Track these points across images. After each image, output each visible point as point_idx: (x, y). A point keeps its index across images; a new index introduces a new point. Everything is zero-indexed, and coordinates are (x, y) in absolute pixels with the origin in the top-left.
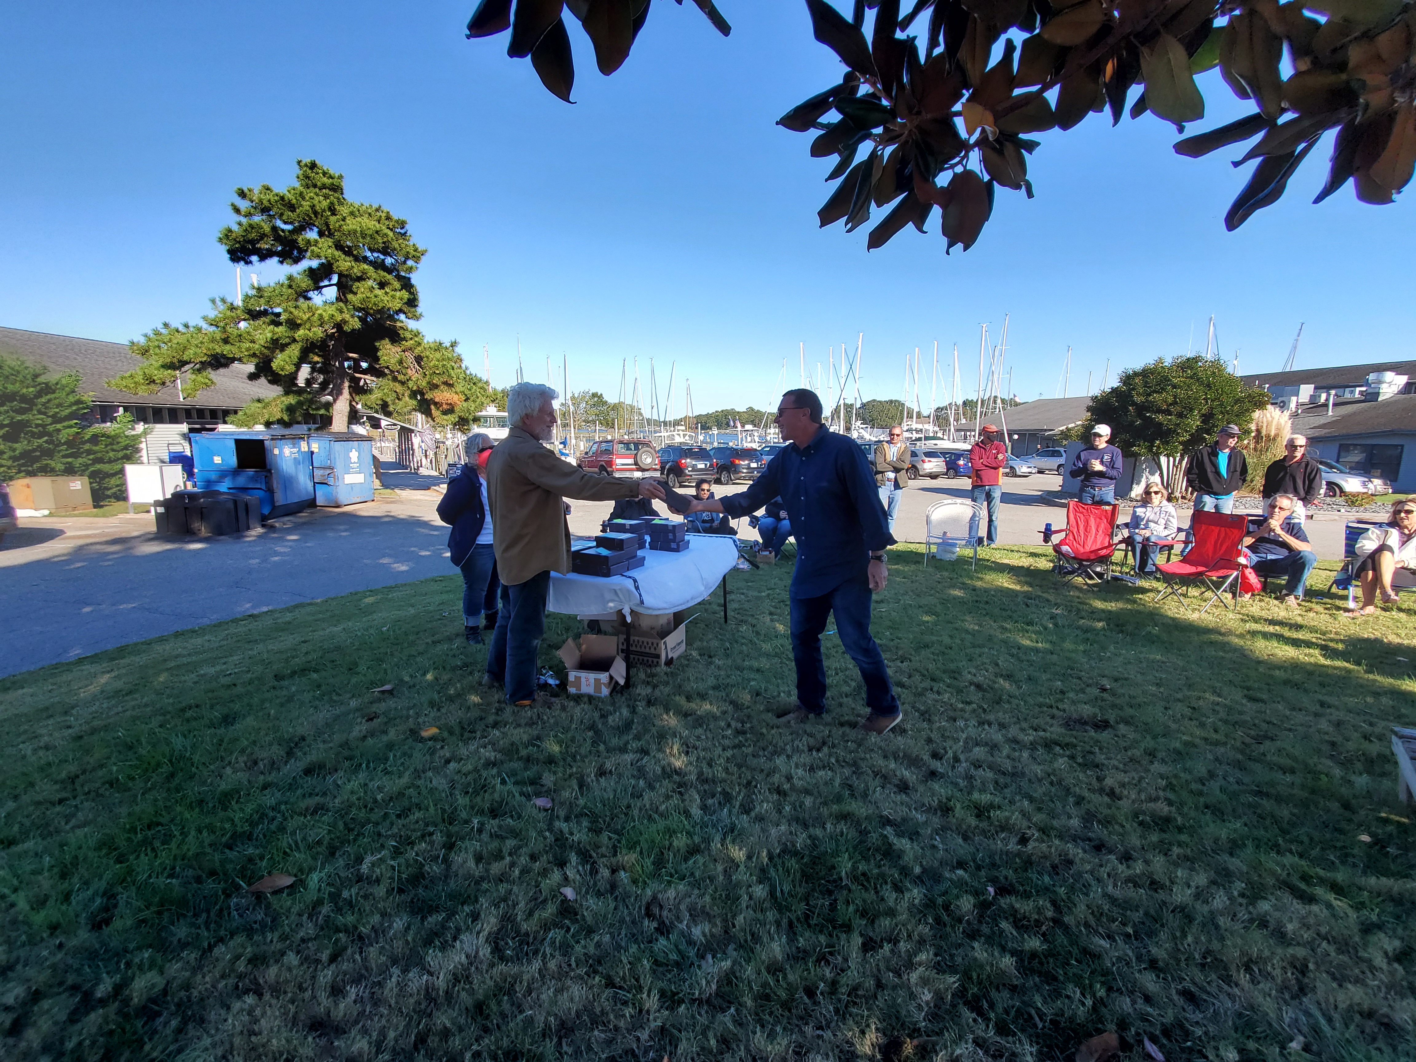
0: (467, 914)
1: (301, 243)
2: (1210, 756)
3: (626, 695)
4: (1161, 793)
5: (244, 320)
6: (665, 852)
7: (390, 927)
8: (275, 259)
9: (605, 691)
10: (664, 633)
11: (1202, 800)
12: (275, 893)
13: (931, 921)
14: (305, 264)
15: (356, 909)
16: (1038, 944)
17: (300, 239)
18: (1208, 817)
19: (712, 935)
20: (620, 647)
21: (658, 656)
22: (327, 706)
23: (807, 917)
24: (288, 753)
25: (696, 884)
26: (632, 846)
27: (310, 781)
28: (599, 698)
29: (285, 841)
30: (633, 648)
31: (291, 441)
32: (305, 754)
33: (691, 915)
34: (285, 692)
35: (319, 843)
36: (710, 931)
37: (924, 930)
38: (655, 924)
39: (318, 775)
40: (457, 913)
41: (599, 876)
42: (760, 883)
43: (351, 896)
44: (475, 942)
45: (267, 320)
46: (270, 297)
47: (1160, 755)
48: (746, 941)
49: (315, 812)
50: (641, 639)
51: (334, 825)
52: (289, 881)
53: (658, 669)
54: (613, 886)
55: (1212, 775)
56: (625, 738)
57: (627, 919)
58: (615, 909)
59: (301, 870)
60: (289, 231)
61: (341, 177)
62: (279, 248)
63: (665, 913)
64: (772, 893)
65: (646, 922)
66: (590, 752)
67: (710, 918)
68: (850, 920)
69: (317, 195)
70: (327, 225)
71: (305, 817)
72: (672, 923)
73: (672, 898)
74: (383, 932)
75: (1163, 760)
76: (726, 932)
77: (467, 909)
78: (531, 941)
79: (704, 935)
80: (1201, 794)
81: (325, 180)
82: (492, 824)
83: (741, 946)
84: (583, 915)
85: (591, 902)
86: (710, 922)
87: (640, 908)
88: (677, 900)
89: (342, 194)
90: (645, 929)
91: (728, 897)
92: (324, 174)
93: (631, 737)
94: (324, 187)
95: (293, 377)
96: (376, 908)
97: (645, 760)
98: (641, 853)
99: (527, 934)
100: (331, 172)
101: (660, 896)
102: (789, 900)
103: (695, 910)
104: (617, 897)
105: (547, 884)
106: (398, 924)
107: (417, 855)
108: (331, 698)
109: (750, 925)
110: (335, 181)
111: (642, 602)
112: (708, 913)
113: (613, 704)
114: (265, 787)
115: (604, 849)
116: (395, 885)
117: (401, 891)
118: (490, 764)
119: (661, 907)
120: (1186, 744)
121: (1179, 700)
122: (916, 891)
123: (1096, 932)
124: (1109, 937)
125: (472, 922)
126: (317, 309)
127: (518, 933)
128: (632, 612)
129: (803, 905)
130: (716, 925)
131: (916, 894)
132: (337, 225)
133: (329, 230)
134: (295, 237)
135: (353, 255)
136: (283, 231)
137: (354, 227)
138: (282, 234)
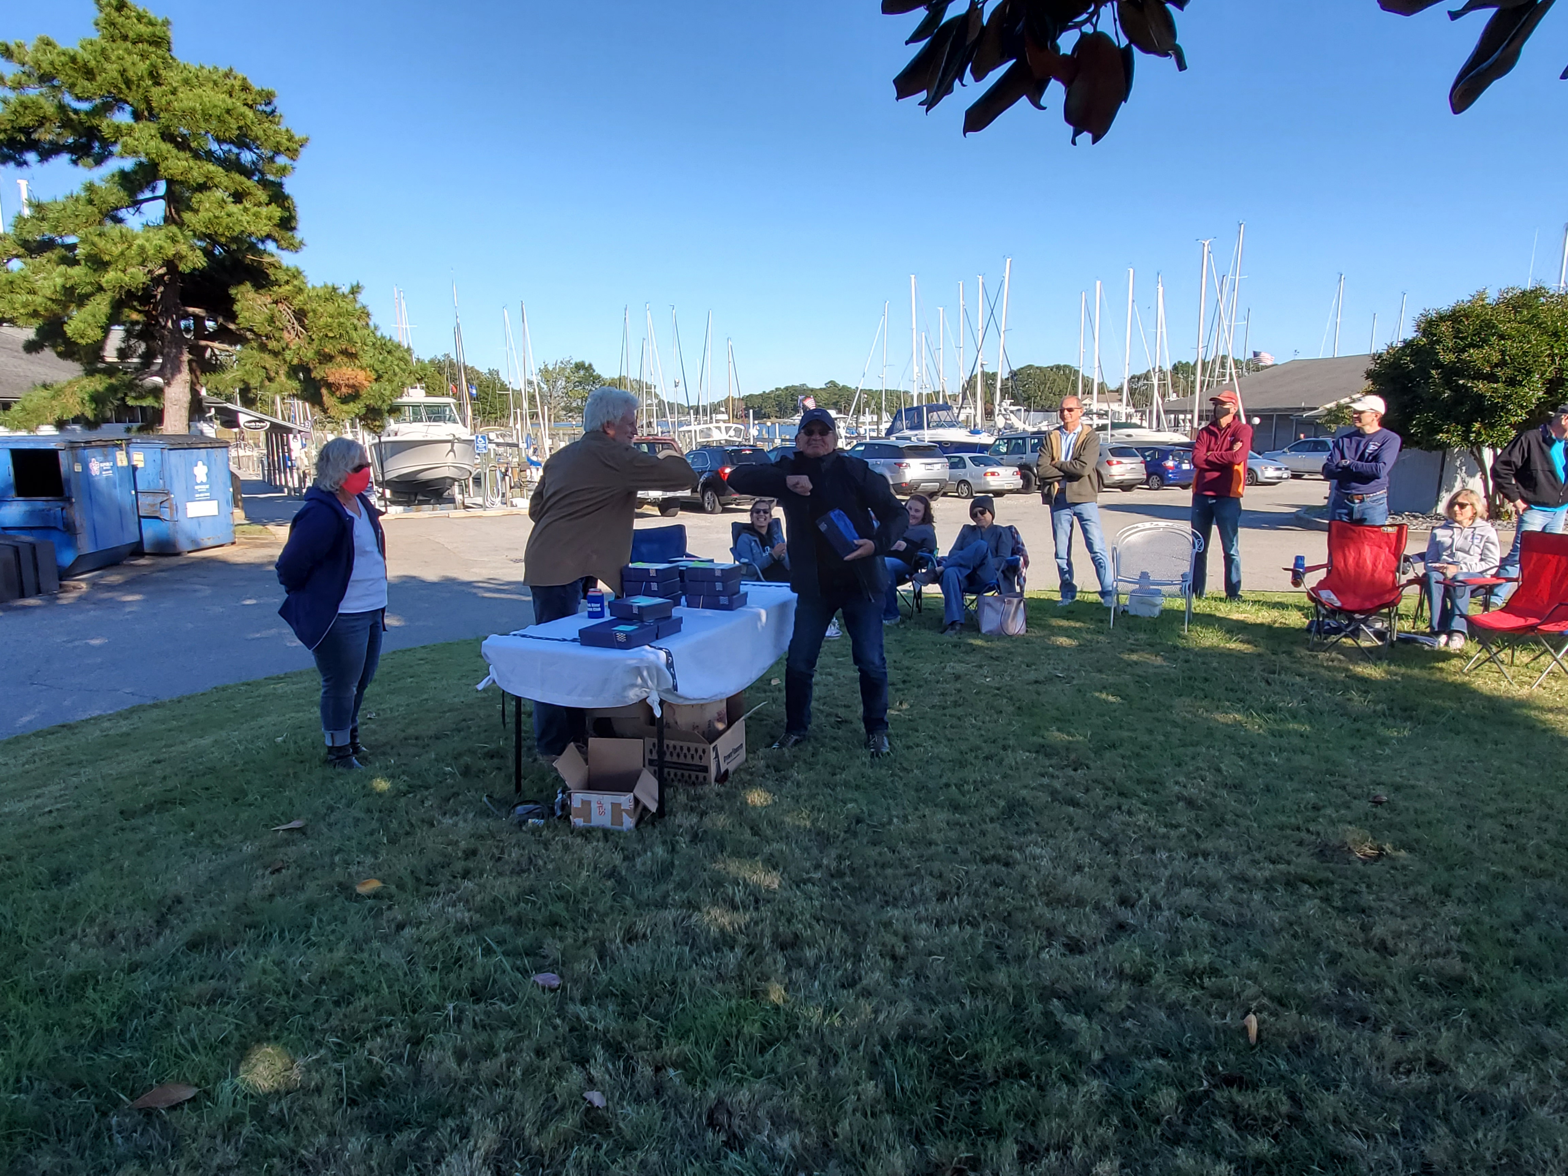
0: (452, 1130)
1: (107, 132)
2: (1528, 893)
3: (659, 827)
4: (1454, 945)
5: (17, 256)
6: (732, 1043)
7: (344, 1149)
8: (64, 158)
9: (629, 822)
10: (713, 736)
11: (1511, 952)
12: (173, 1108)
13: (1116, 1122)
14: (113, 165)
15: (292, 1127)
16: (1267, 1146)
17: (104, 125)
18: (1518, 976)
19: (806, 1148)
20: (648, 756)
21: (706, 769)
22: (209, 853)
23: (939, 1122)
24: (158, 922)
25: (780, 1082)
26: (683, 1035)
27: (198, 960)
28: (619, 832)
29: (177, 1039)
30: (668, 758)
31: (99, 450)
32: (184, 921)
33: (773, 1124)
34: (141, 835)
35: (225, 1042)
36: (802, 1142)
37: (1107, 1133)
38: (723, 1137)
39: (209, 950)
40: (437, 1129)
41: (638, 1076)
42: (871, 1079)
43: (281, 1110)
44: (468, 1164)
45: (53, 255)
46: (58, 220)
47: (1458, 892)
48: (854, 1155)
49: (211, 1002)
50: (679, 744)
51: (244, 1018)
52: (190, 1093)
53: (706, 788)
54: (658, 1090)
55: (1530, 918)
56: (663, 887)
57: (683, 1131)
58: (664, 1119)
59: (204, 1078)
60: (87, 113)
61: (166, 23)
62: (71, 140)
63: (736, 1121)
64: (889, 1092)
65: (710, 1135)
66: (612, 907)
67: (800, 1125)
68: (1000, 1124)
69: (130, 53)
70: (147, 101)
71: (199, 1008)
72: (747, 1134)
73: (745, 1101)
74: (334, 1156)
75: (1460, 900)
76: (825, 1145)
77: (451, 1123)
78: (547, 1162)
79: (794, 1147)
80: (1511, 943)
81: (142, 28)
82: (474, 1011)
83: (847, 1161)
84: (618, 1128)
85: (629, 1109)
86: (800, 1131)
87: (700, 1116)
88: (753, 1105)
89: (169, 50)
90: (709, 1144)
91: (825, 1098)
92: (140, 18)
93: (671, 886)
94: (139, 39)
95: (98, 347)
96: (321, 1126)
97: (694, 919)
98: (697, 1043)
99: (541, 1153)
100: (152, 16)
101: (728, 1100)
102: (913, 1100)
103: (779, 1116)
104: (664, 1103)
105: (562, 1088)
106: (355, 1145)
107: (371, 1053)
108: (212, 842)
109: (859, 1133)
110: (158, 30)
111: (675, 688)
112: (797, 1121)
113: (641, 840)
114: (133, 968)
115: (642, 1039)
116: (343, 1095)
117: (353, 1103)
118: (461, 928)
119: (730, 1114)
120: (1495, 876)
121: (1491, 816)
122: (1095, 1083)
123: (1349, 1129)
124: (1367, 1137)
125: (461, 1139)
126: (135, 237)
127: (527, 1152)
128: (662, 703)
129: (933, 1106)
130: (811, 1134)
131: (1095, 1086)
132: (164, 102)
133: (150, 109)
134: (95, 122)
135: (191, 149)
136: (76, 112)
137: (191, 104)
138: (74, 117)
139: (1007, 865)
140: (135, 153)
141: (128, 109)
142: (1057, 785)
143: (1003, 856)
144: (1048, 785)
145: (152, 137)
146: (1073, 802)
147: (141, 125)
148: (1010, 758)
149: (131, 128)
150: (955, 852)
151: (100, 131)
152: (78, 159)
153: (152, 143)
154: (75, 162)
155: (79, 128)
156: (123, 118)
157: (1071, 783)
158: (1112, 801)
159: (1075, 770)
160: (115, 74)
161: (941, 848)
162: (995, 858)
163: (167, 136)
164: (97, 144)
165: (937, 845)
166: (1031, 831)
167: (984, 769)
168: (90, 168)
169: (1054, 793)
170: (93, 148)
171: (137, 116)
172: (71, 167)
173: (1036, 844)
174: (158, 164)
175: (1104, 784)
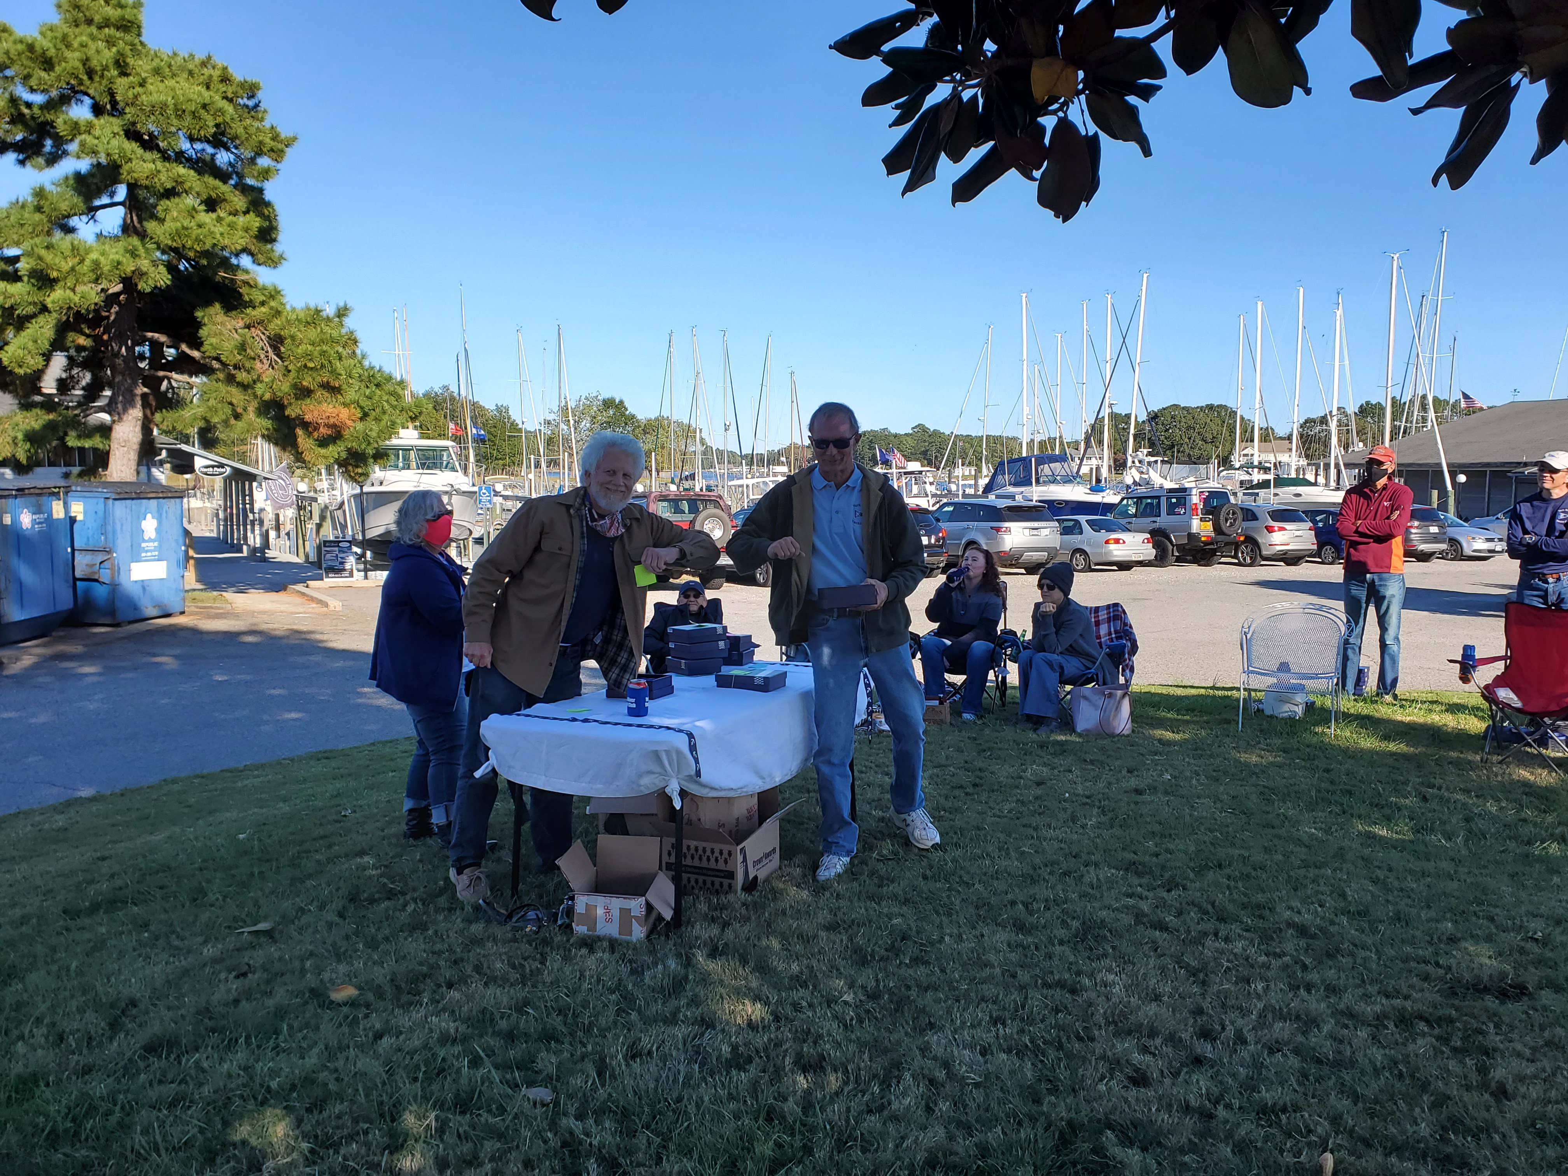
3: (674, 937)
8: (10, 158)
9: (639, 932)
10: (741, 834)
14: (68, 166)
17: (59, 121)
20: (665, 857)
21: (731, 875)
30: (688, 861)
31: (33, 499)
50: (701, 844)
60: (41, 107)
61: (139, 5)
62: (19, 138)
69: (95, 39)
70: (111, 93)
81: (110, 11)
89: (139, 35)
94: (105, 24)
110: (128, 13)
111: (698, 775)
114: (86, 1070)
126: (88, 250)
132: (130, 94)
133: (114, 103)
134: (49, 117)
135: (159, 150)
136: (29, 105)
137: (162, 98)
138: (26, 111)
139: (1073, 991)
140: (95, 153)
141: (88, 101)
142: (1145, 907)
143: (1069, 982)
144: (1133, 907)
145: (115, 134)
146: (1162, 927)
147: (102, 121)
148: (1091, 875)
149: (90, 125)
150: (1014, 976)
151: (55, 127)
152: (28, 158)
153: (115, 142)
154: (22, 163)
155: (32, 123)
156: (80, 112)
157: (1161, 904)
158: (1209, 926)
159: (1169, 891)
160: (78, 65)
161: (998, 971)
162: (1061, 985)
163: (132, 134)
164: (48, 143)
165: (993, 966)
166: (1105, 955)
167: (1059, 887)
168: (41, 169)
169: (1139, 916)
170: (43, 146)
171: (97, 110)
172: (18, 168)
173: (1110, 970)
174: (120, 166)
175: (1200, 908)
